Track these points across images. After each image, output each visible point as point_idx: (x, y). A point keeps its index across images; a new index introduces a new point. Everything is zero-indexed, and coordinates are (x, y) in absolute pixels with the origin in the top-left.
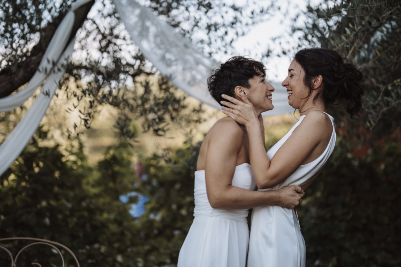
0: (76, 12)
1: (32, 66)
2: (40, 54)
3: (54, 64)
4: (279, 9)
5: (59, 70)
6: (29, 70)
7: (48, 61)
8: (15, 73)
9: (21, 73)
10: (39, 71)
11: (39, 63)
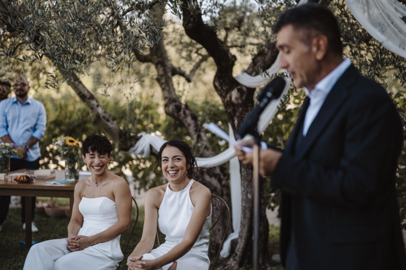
8: (266, 54)
9: (270, 54)
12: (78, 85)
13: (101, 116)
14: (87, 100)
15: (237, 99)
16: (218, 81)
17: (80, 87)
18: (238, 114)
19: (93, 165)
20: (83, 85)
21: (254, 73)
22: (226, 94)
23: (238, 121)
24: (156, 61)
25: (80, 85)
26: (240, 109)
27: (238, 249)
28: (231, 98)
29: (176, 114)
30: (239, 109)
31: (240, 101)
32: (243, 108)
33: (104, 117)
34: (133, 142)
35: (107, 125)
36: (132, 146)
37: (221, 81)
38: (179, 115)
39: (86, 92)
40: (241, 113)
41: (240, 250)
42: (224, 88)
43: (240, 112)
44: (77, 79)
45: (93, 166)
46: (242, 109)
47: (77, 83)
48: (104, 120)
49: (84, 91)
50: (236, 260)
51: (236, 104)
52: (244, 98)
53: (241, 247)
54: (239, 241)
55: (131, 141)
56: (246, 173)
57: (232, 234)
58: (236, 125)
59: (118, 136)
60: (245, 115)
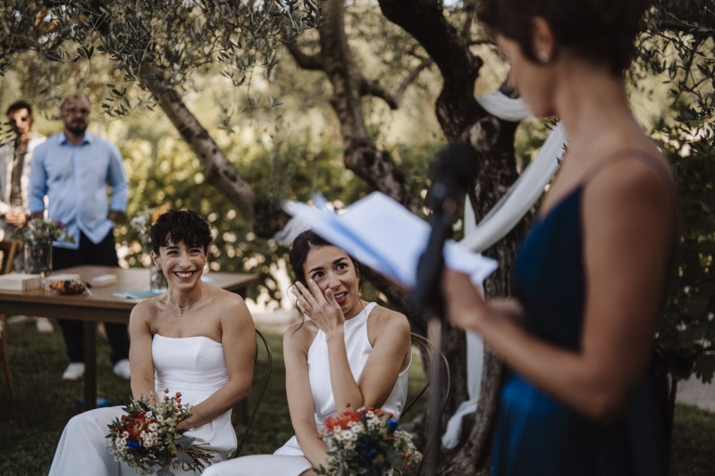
12: (178, 111)
13: (221, 171)
14: (194, 139)
15: (480, 142)
16: (445, 107)
17: (182, 114)
18: (482, 172)
19: (177, 269)
20: (188, 111)
22: (460, 133)
23: (481, 186)
24: (330, 67)
25: (182, 110)
26: (487, 162)
27: (476, 434)
28: (468, 139)
29: (364, 170)
30: (484, 163)
31: (486, 148)
32: (493, 161)
33: (226, 173)
34: (280, 222)
35: (231, 188)
36: (279, 229)
37: (451, 106)
38: (371, 172)
39: (192, 125)
40: (487, 172)
41: (479, 436)
42: (456, 121)
43: (485, 168)
44: (176, 98)
45: (175, 273)
46: (490, 163)
47: (176, 106)
48: (226, 179)
49: (190, 122)
50: (469, 456)
51: (479, 153)
52: (494, 141)
53: (481, 431)
54: (478, 418)
55: (277, 219)
56: (494, 287)
57: (465, 404)
58: (477, 194)
59: (251, 210)
60: (496, 174)
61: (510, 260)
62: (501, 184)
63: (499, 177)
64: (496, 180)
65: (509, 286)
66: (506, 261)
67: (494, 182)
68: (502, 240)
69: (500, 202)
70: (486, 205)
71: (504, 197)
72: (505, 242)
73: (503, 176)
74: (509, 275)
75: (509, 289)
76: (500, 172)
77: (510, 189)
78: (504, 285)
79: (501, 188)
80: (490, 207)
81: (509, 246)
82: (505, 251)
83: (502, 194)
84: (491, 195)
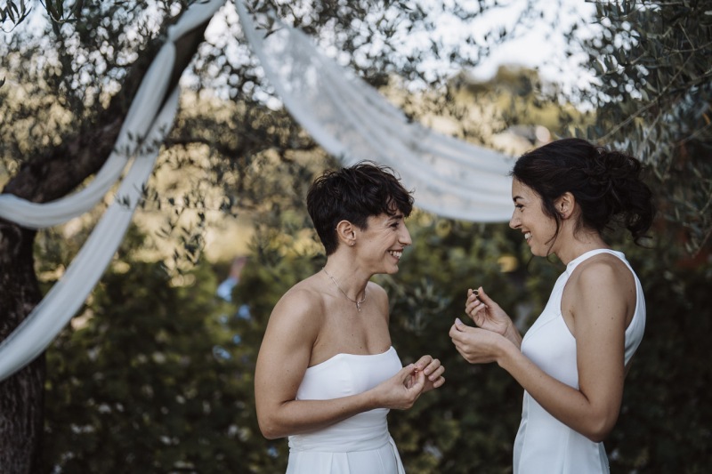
0: (177, 43)
1: (105, 143)
2: (118, 121)
3: (140, 141)
4: (542, 15)
5: (150, 151)
6: (99, 150)
7: (130, 137)
8: (75, 157)
9: (86, 157)
10: (116, 151)
11: (115, 138)
21: (40, 197)
26: (7, 276)
31: (6, 259)
43: (5, 283)
46: (10, 277)
52: (16, 251)
60: (19, 290)
61: (34, 391)
62: (27, 301)
63: (23, 294)
64: (19, 297)
65: (32, 422)
66: (30, 391)
67: (17, 300)
68: (25, 368)
69: (25, 322)
70: (6, 327)
71: (30, 317)
72: (29, 371)
73: (27, 292)
74: (33, 409)
75: (32, 426)
76: (23, 288)
77: (37, 308)
78: (26, 421)
79: (26, 306)
80: (12, 329)
81: (34, 374)
82: (29, 380)
83: (27, 314)
84: (13, 315)
